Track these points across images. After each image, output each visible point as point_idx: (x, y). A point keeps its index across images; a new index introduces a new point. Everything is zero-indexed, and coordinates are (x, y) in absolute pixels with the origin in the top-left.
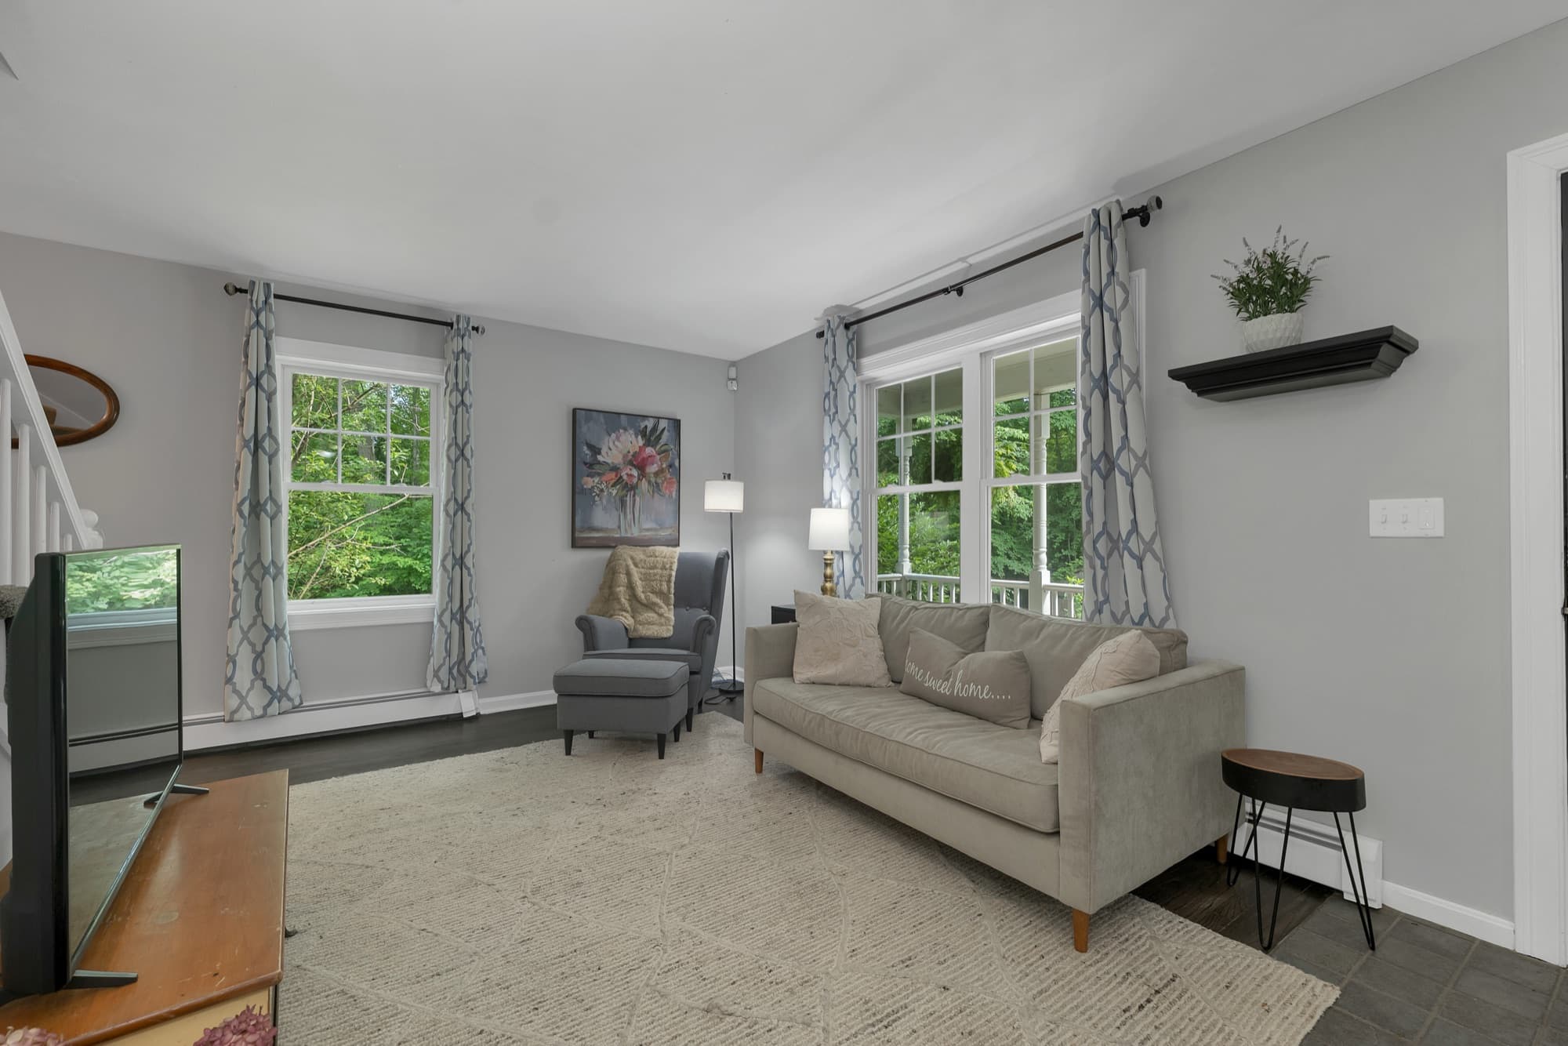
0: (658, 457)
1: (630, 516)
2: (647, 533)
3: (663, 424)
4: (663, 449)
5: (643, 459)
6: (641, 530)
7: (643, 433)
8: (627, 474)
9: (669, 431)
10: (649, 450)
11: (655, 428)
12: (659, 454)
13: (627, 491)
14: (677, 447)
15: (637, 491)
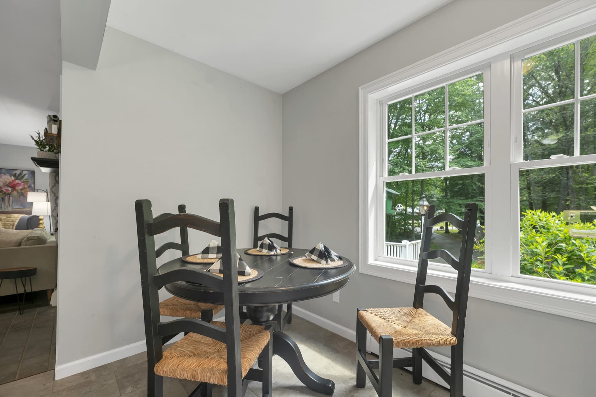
0: (23, 184)
1: (7, 204)
2: (16, 210)
3: (24, 172)
4: (25, 181)
5: (14, 184)
6: (13, 208)
7: (15, 175)
8: (6, 190)
9: (28, 175)
10: (17, 181)
11: (21, 174)
12: (23, 183)
13: (6, 195)
14: (33, 180)
15: (11, 195)
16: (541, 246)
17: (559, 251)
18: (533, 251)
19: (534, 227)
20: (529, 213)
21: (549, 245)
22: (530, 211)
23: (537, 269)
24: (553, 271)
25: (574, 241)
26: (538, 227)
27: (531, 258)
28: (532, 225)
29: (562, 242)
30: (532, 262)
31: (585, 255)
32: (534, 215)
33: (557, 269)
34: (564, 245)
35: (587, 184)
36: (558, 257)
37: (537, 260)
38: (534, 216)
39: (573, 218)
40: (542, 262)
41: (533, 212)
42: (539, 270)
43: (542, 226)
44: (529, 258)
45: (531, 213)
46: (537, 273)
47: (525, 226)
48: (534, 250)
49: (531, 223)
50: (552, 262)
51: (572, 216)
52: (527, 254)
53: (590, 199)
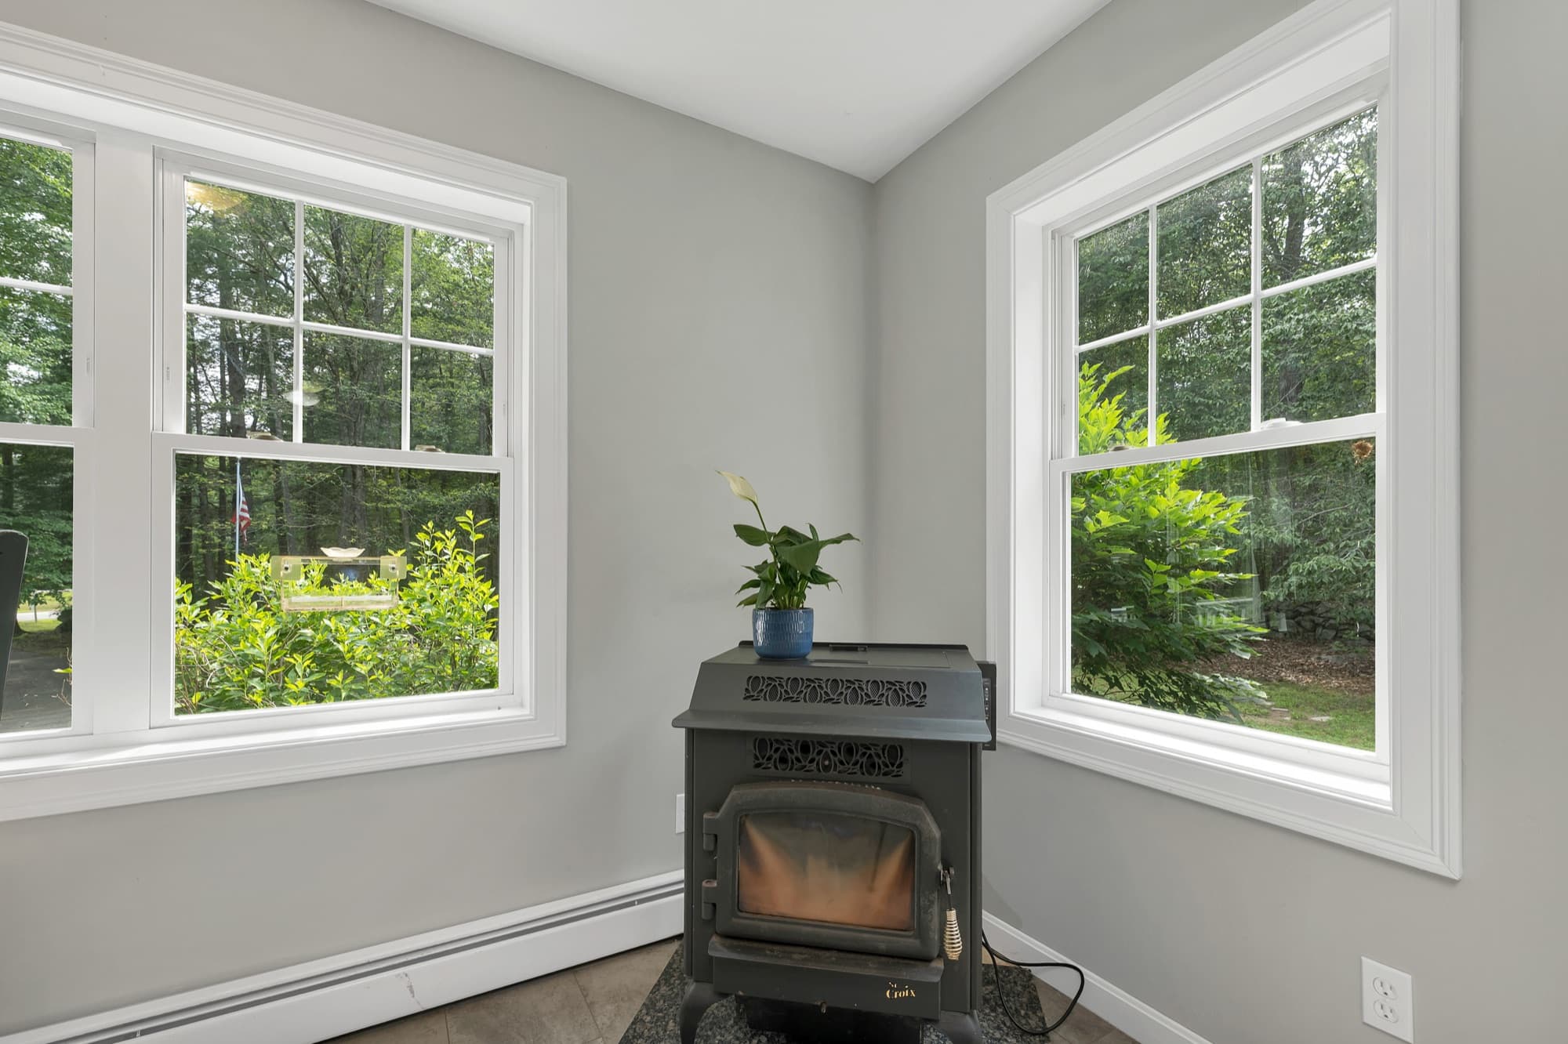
16: (262, 639)
17: (301, 647)
18: (246, 656)
19: (256, 597)
20: (243, 561)
21: (282, 635)
22: (246, 557)
23: (250, 696)
24: (288, 694)
25: (327, 622)
26: (262, 594)
27: (238, 673)
28: (248, 591)
29: (305, 626)
30: (240, 681)
31: (346, 648)
32: (253, 566)
33: (293, 688)
34: (309, 632)
35: (389, 502)
36: (295, 659)
37: (253, 675)
38: (253, 570)
39: (289, 571)
40: (263, 679)
41: (252, 559)
42: (255, 698)
43: (271, 592)
44: (234, 673)
45: (246, 561)
46: (252, 705)
47: (232, 594)
48: (247, 652)
49: (246, 586)
50: (286, 673)
51: (286, 569)
52: (231, 665)
53: (392, 533)
